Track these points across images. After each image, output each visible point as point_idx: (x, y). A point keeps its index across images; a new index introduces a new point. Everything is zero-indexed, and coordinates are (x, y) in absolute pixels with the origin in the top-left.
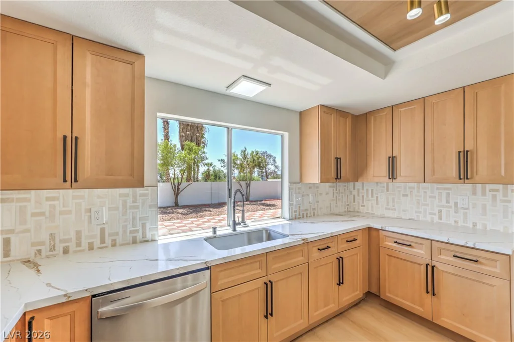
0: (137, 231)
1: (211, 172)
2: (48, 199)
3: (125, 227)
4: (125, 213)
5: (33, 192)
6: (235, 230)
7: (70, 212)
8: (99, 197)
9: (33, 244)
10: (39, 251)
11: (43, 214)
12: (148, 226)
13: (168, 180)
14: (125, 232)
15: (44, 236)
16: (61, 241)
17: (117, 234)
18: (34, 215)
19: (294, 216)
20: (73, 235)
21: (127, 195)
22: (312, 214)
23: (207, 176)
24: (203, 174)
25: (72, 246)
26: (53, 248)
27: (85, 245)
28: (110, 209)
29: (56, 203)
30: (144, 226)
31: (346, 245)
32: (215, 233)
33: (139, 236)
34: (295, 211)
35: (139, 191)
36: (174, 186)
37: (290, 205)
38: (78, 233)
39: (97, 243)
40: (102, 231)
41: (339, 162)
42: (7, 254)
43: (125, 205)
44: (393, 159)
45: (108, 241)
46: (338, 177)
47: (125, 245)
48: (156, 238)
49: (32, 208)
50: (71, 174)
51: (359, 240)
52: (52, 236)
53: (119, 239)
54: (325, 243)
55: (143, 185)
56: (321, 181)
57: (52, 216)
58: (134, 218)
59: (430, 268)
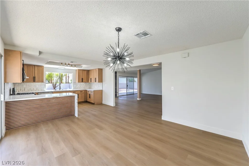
3: (40, 88)
5: (28, 83)
7: (32, 86)
9: (28, 90)
11: (29, 86)
12: (44, 88)
13: (52, 83)
22: (79, 88)
26: (30, 91)
28: (38, 86)
29: (31, 84)
31: (80, 92)
34: (74, 88)
35: (43, 83)
36: (53, 85)
37: (74, 86)
38: (34, 89)
39: (36, 90)
40: (37, 88)
41: (82, 79)
42: (25, 90)
43: (40, 85)
44: (91, 79)
45: (38, 90)
46: (82, 81)
47: (40, 91)
48: (45, 90)
49: (27, 85)
50: (34, 81)
51: (83, 92)
52: (30, 89)
53: (39, 90)
54: (75, 91)
55: (43, 82)
56: (78, 82)
57: (30, 86)
58: (42, 87)
59: (90, 94)
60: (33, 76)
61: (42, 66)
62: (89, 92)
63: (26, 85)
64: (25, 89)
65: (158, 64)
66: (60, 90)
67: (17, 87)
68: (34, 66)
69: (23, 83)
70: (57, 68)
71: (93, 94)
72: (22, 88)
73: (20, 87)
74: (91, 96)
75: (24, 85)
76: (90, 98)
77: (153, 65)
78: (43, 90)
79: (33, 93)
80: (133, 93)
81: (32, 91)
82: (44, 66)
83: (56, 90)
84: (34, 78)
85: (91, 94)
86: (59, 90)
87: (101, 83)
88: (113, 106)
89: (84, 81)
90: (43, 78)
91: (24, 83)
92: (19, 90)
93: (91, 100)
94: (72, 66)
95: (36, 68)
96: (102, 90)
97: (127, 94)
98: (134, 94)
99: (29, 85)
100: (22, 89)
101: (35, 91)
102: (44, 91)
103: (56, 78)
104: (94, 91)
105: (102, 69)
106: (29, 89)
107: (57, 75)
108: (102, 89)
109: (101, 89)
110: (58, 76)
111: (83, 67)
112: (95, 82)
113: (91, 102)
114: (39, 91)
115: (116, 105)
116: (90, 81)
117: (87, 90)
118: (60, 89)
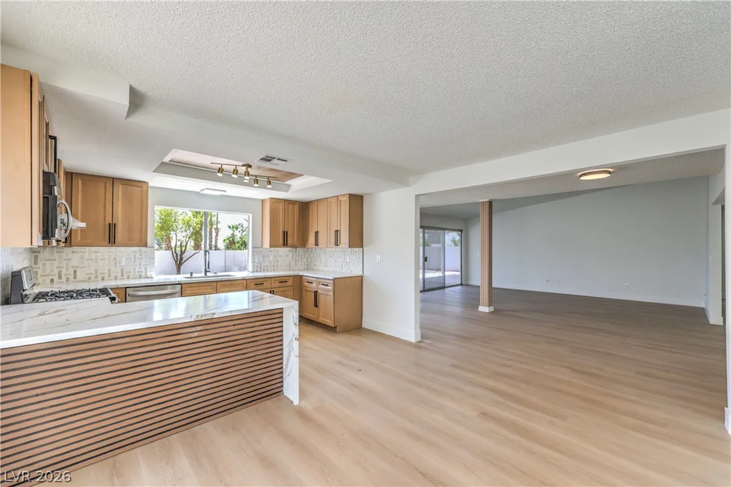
0: (142, 271)
1: (237, 239)
2: (94, 252)
3: (135, 269)
4: (135, 262)
5: (87, 248)
6: (206, 275)
7: (105, 259)
8: (120, 252)
9: (87, 274)
10: (90, 278)
11: (92, 259)
12: (148, 269)
13: (169, 248)
14: (135, 272)
15: (92, 271)
16: (101, 274)
17: (130, 272)
18: (87, 260)
19: (255, 269)
20: (106, 271)
21: (136, 252)
22: (272, 269)
23: (231, 244)
24: (224, 240)
25: (106, 277)
26: (96, 277)
27: (113, 277)
28: (126, 259)
29: (98, 254)
30: (146, 269)
31: (278, 284)
32: (191, 275)
33: (143, 274)
34: (257, 267)
35: (144, 249)
36: (175, 255)
37: (253, 262)
38: (109, 270)
39: (119, 276)
40: (122, 270)
41: (285, 234)
42: (75, 278)
43: (135, 257)
44: (317, 233)
45: (125, 276)
46: (285, 244)
47: (135, 278)
48: (153, 276)
49: (86, 256)
50: (112, 240)
51: (290, 283)
52: (96, 271)
53: (131, 275)
54: (260, 281)
55: (146, 246)
56: (271, 247)
57: (96, 261)
58: (140, 265)
59: (316, 293)
60: (109, 220)
61: (141, 184)
62: (314, 285)
63: (82, 257)
64: (75, 272)
65: (610, 172)
66: (208, 274)
67: (44, 265)
68: (114, 180)
69: (69, 250)
70: (197, 193)
71: (331, 293)
72: (67, 269)
73: (56, 264)
74: (321, 299)
75: (71, 256)
76: (316, 305)
77: (580, 176)
78: (146, 275)
79: (104, 292)
80: (442, 285)
81: (103, 279)
82: (150, 184)
83: (194, 275)
84: (112, 228)
85: (320, 291)
86: (203, 275)
87: (356, 249)
88: (413, 339)
89: (290, 241)
90: (143, 230)
91: (75, 249)
92: (55, 275)
93: (321, 314)
94: (256, 181)
95: (119, 190)
96: (362, 276)
97: (427, 287)
98: (444, 287)
99: (93, 256)
100: (64, 271)
101: (116, 278)
102: (148, 281)
103: (184, 234)
104: (334, 280)
105: (362, 197)
106: (93, 271)
107: (188, 222)
108: (361, 273)
109: (358, 272)
110: (190, 226)
111: (292, 189)
112: (337, 245)
113: (322, 320)
114: (128, 278)
115: (422, 336)
116: (312, 240)
117: (301, 276)
118: (206, 271)
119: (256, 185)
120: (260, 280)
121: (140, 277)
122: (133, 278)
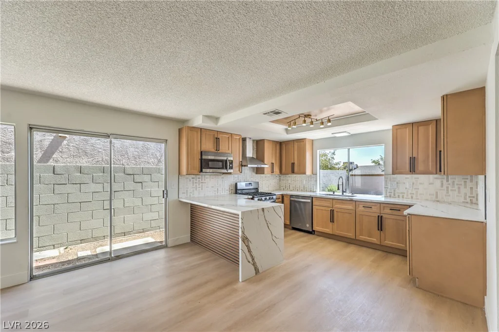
7: (298, 181)
9: (293, 187)
11: (294, 180)
12: (314, 187)
21: (309, 177)
28: (305, 181)
31: (388, 211)
34: (390, 193)
37: (386, 188)
41: (413, 160)
43: (309, 180)
48: (317, 191)
50: (293, 171)
55: (305, 174)
58: (311, 184)
60: (292, 162)
61: (303, 140)
63: (291, 179)
68: (294, 141)
83: (336, 193)
84: (293, 165)
95: (296, 145)
118: (343, 192)
119: (322, 126)
120: (369, 204)
121: (311, 191)
122: (308, 191)
